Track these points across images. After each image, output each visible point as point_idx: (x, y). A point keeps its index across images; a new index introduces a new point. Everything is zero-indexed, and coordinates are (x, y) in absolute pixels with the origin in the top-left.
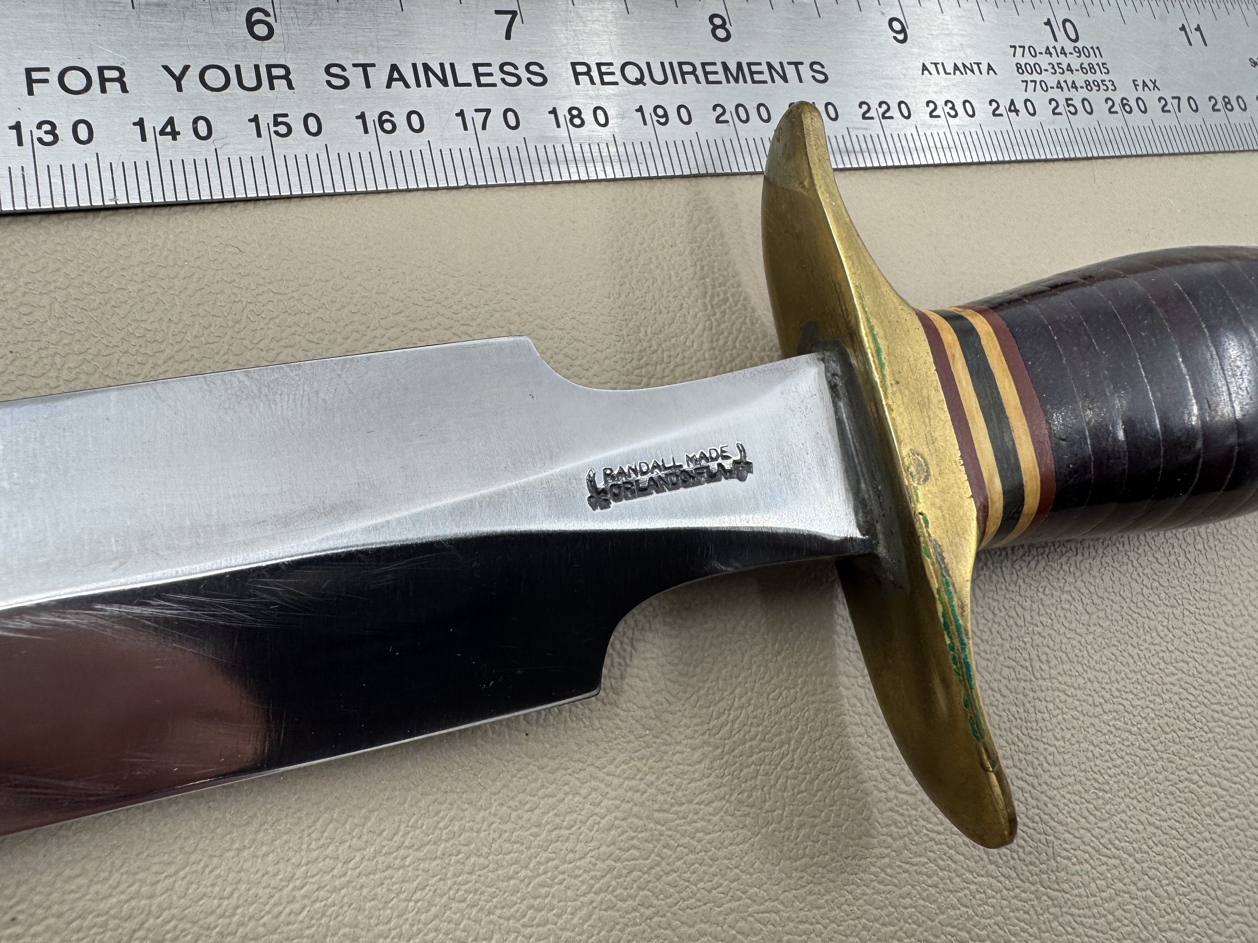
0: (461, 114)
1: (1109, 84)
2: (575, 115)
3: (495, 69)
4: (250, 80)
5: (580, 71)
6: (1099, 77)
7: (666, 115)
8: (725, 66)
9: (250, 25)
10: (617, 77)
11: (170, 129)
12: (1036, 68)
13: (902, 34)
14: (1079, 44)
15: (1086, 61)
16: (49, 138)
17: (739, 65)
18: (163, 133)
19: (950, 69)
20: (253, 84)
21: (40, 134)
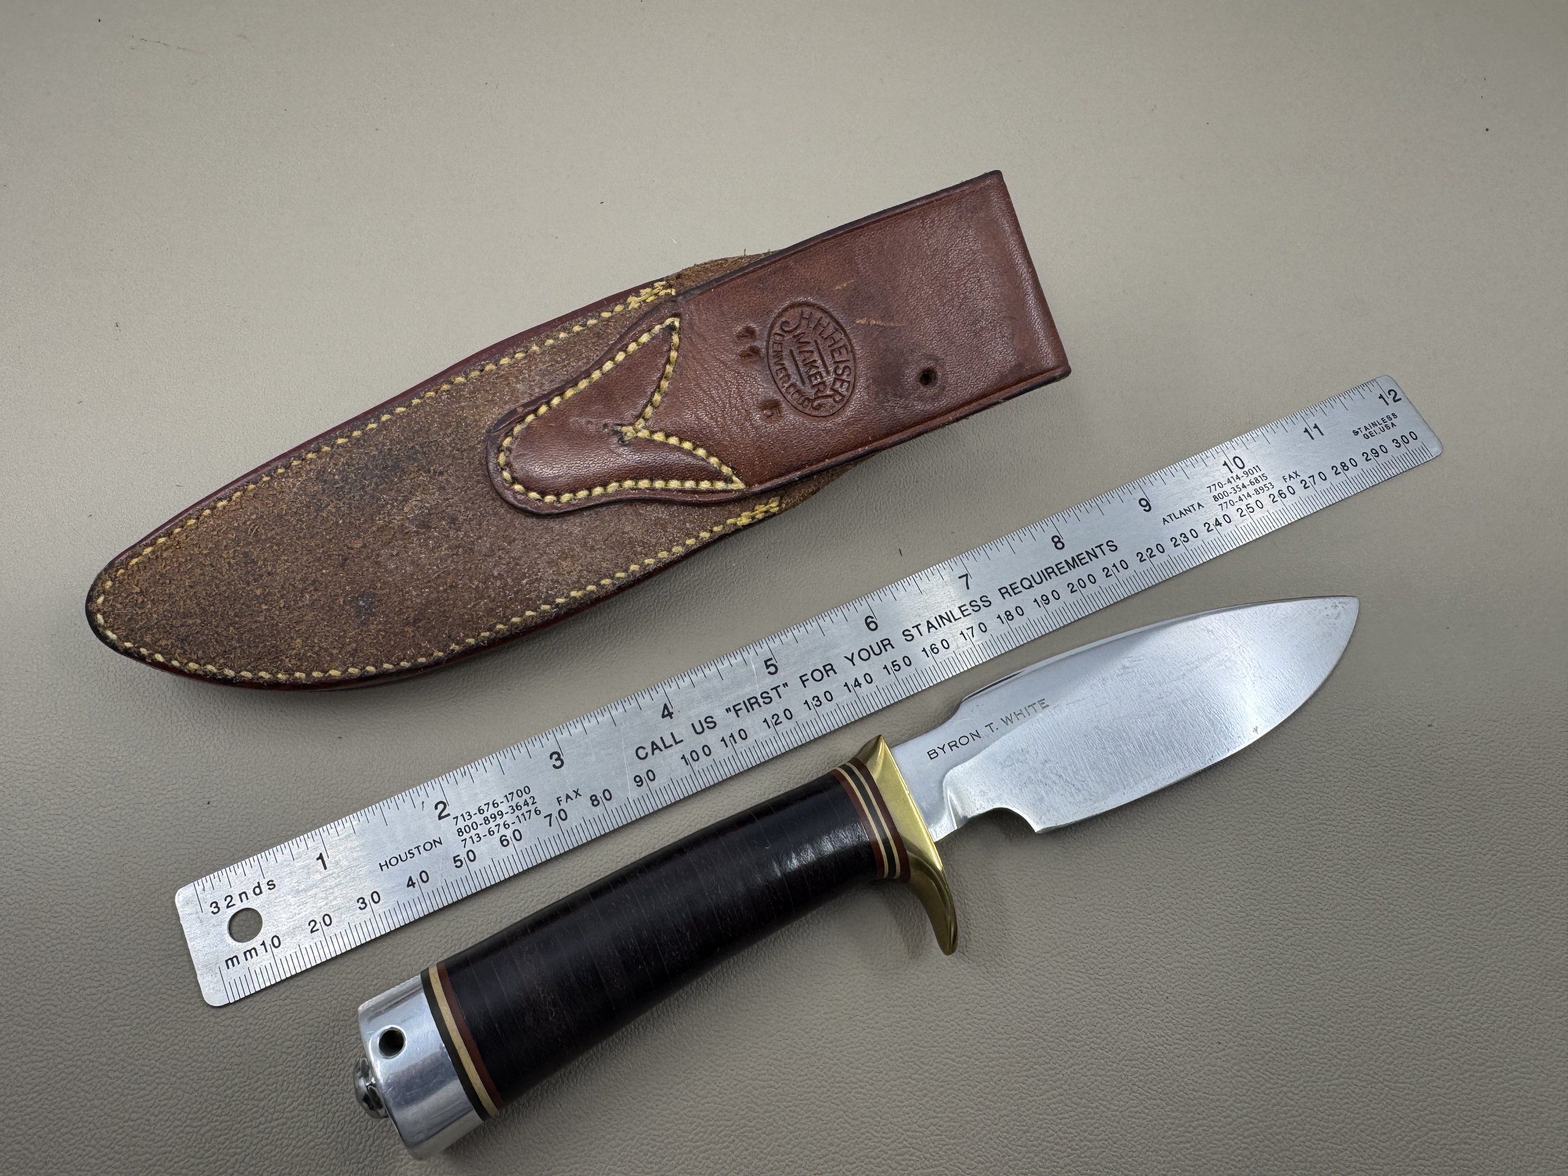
0: (962, 633)
1: (1269, 485)
2: (1008, 614)
3: (968, 607)
4: (877, 651)
5: (1003, 591)
6: (1262, 484)
7: (1047, 599)
8: (1066, 561)
9: (868, 625)
10: (1021, 588)
11: (857, 684)
12: (1225, 494)
13: (1147, 506)
14: (1246, 469)
15: (1251, 477)
16: (818, 703)
17: (1073, 558)
18: (855, 686)
19: (1178, 515)
20: (879, 652)
21: (814, 703)
